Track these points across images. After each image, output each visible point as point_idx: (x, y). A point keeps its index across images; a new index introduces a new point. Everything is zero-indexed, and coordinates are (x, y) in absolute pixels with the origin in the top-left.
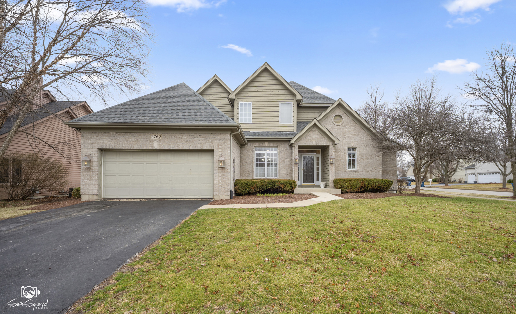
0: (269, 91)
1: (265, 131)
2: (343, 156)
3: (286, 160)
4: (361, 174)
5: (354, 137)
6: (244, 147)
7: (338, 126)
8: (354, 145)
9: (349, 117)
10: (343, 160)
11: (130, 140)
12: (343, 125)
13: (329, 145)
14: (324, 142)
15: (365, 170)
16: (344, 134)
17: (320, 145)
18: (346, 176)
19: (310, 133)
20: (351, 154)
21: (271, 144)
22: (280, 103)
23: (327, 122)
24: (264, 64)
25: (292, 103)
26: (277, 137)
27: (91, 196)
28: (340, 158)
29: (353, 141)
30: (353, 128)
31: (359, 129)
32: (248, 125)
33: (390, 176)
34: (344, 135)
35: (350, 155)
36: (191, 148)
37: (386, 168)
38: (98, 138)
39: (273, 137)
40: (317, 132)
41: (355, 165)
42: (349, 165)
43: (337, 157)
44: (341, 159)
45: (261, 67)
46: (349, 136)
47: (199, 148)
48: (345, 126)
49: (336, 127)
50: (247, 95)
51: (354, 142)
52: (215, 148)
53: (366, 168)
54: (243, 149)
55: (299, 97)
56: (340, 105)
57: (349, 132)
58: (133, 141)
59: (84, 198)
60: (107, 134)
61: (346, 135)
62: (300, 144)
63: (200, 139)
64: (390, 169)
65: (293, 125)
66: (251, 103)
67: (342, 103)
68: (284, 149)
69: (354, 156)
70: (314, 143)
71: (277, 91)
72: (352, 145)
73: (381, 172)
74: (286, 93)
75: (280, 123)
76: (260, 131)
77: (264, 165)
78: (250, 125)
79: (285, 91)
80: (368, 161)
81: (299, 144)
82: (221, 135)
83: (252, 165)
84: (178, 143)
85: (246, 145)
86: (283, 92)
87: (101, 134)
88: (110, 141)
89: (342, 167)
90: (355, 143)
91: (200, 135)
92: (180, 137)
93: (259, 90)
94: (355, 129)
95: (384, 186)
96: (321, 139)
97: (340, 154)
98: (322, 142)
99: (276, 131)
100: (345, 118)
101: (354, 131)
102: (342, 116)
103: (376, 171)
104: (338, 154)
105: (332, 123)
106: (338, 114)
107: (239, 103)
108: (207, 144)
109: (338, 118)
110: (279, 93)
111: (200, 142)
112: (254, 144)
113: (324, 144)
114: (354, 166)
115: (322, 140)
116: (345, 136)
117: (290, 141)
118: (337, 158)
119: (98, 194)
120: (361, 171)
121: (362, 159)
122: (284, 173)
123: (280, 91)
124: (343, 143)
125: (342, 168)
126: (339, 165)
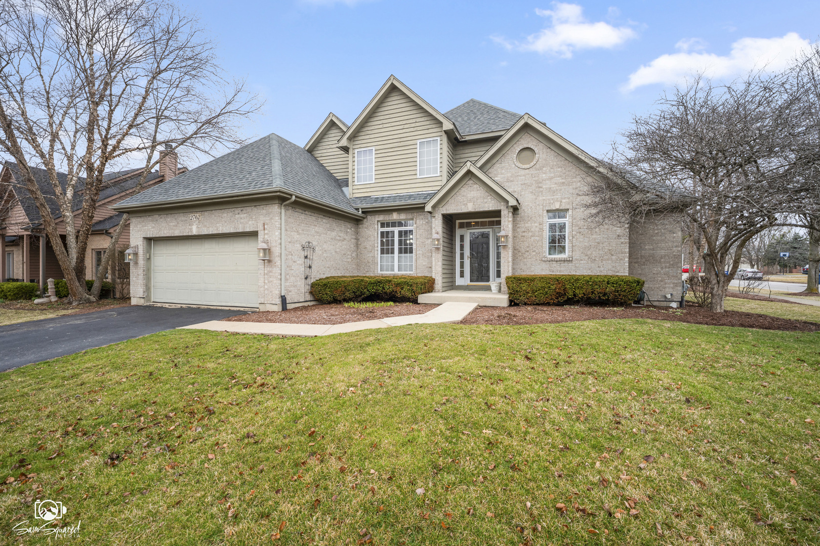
0: (401, 123)
1: (393, 193)
2: (537, 229)
3: (427, 242)
4: (577, 265)
5: (561, 190)
6: (361, 222)
7: (527, 170)
8: (560, 205)
9: (549, 150)
10: (537, 238)
11: (171, 224)
12: (538, 166)
13: (499, 208)
14: (490, 205)
15: (587, 258)
16: (540, 185)
17: (481, 210)
18: (542, 269)
19: (463, 189)
20: (555, 225)
21: (403, 214)
22: (418, 142)
23: (503, 165)
24: (389, 79)
25: (439, 138)
26: (409, 202)
27: (139, 299)
28: (530, 234)
29: (558, 196)
30: (560, 169)
31: (574, 171)
32: (368, 186)
33: (662, 268)
34: (539, 187)
35: (552, 227)
36: (232, 231)
37: (652, 252)
38: (143, 224)
39: (403, 203)
40: (475, 186)
41: (564, 248)
42: (550, 248)
43: (524, 232)
44: (532, 236)
45: (385, 84)
46: (550, 188)
47: (240, 230)
48: (541, 169)
49: (522, 172)
50: (367, 137)
51: (562, 198)
52: (260, 228)
53: (589, 253)
54: (360, 226)
55: (447, 126)
56: (527, 126)
57: (551, 178)
58: (174, 226)
59: (134, 302)
60: (150, 218)
61: (544, 187)
62: (445, 212)
63: (242, 216)
64: (663, 252)
65: (440, 178)
66: (374, 148)
67: (531, 122)
68: (424, 223)
69: (562, 227)
70: (470, 208)
71: (414, 121)
72: (557, 206)
73: (627, 259)
74: (428, 123)
75: (418, 176)
76: (386, 194)
77: (393, 252)
78: (372, 186)
79: (426, 119)
80: (594, 237)
81: (443, 213)
82: (267, 208)
83: (373, 251)
84: (218, 225)
85: (365, 220)
86: (423, 121)
87: (146, 218)
88: (153, 228)
89: (534, 251)
90: (564, 201)
91: (242, 211)
92: (220, 215)
93: (385, 126)
94: (564, 171)
95: (618, 291)
96: (484, 198)
97: (530, 225)
98: (486, 205)
99: (412, 191)
100: (542, 152)
101: (560, 176)
102: (536, 150)
103: (614, 257)
104: (527, 225)
105: (514, 166)
106: (526, 146)
107: (356, 151)
108: (250, 222)
109: (527, 153)
110: (418, 124)
111: (242, 221)
112: (377, 216)
113: (491, 209)
114: (562, 250)
115: (485, 200)
116: (541, 188)
117: (424, 208)
118: (524, 234)
119: (144, 296)
120: (577, 260)
121: (580, 233)
122: (424, 265)
123: (418, 120)
124: (537, 203)
125: (534, 253)
126: (528, 247)
